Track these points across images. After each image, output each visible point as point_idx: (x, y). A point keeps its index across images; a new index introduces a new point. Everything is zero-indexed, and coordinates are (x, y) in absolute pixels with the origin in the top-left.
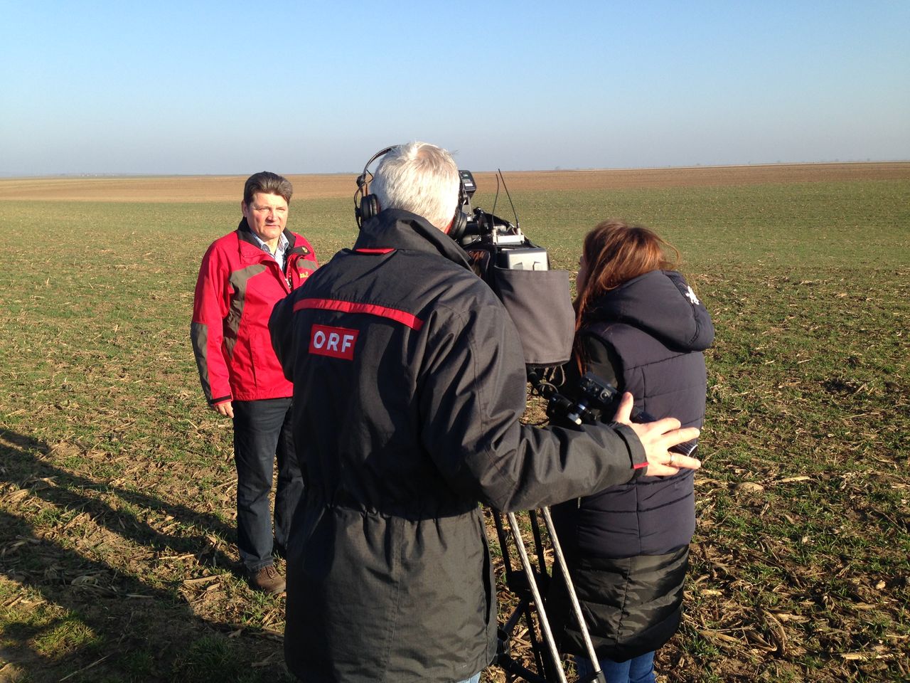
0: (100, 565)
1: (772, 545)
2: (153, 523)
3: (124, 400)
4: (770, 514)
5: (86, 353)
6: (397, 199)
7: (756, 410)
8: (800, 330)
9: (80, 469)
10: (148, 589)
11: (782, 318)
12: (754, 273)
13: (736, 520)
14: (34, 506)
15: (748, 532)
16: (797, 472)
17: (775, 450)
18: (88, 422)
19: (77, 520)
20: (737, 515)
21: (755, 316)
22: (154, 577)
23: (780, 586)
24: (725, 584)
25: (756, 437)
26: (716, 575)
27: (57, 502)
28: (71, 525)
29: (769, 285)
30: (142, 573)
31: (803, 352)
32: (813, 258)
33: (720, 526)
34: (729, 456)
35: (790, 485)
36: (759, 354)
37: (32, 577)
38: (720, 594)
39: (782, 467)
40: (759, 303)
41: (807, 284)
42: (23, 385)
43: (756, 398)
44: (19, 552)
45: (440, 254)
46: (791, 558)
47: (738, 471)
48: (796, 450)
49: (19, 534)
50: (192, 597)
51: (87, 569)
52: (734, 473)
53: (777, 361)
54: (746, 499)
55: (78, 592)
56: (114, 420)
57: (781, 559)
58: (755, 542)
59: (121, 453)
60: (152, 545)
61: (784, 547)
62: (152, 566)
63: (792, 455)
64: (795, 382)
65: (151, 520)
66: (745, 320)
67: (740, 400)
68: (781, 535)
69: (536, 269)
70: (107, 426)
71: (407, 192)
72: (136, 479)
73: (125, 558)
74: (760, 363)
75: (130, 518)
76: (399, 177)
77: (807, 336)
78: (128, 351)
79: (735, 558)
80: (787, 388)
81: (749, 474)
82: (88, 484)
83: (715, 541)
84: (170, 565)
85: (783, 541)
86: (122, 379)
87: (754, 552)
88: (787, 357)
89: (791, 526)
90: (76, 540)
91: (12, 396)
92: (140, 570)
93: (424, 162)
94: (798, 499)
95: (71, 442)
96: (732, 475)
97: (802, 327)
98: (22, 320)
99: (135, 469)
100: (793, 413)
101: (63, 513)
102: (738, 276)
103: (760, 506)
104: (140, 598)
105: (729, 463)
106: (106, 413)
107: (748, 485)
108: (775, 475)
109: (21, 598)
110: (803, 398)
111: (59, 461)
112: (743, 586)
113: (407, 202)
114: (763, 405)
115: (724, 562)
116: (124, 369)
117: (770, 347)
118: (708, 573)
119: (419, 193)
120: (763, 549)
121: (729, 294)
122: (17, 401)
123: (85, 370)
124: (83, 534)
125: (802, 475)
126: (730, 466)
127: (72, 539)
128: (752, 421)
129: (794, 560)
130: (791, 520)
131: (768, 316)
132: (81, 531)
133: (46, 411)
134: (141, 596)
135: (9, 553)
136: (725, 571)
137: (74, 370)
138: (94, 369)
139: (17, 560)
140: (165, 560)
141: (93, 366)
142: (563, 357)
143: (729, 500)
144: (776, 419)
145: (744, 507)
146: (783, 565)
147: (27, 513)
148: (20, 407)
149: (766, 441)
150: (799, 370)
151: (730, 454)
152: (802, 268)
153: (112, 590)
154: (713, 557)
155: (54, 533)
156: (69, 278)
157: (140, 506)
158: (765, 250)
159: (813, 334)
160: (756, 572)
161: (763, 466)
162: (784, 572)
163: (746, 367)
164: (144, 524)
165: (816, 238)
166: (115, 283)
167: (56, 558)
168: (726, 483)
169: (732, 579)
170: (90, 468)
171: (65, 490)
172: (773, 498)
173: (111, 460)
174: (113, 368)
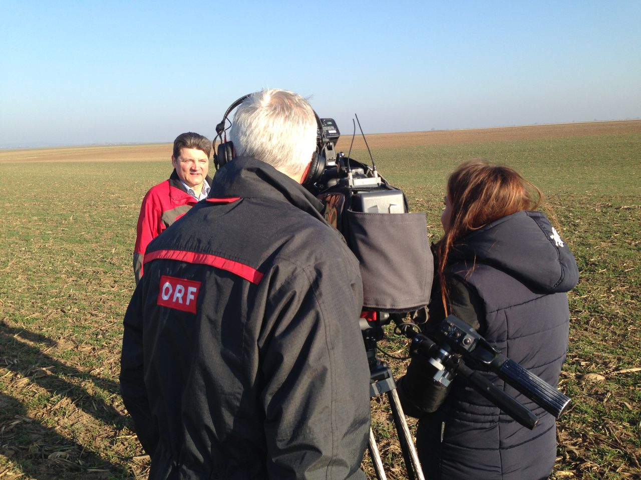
0: (72, 443)
1: (614, 430)
2: (118, 406)
3: (111, 306)
4: (612, 401)
5: (90, 269)
6: (249, 147)
7: (595, 310)
8: (624, 245)
9: (72, 360)
10: (106, 464)
11: (609, 235)
12: (584, 201)
13: (584, 408)
14: (32, 391)
15: (594, 418)
16: (632, 364)
17: (612, 344)
18: (83, 323)
19: (61, 403)
20: (584, 402)
21: (588, 234)
22: (112, 453)
23: (623, 466)
24: (576, 465)
25: (596, 333)
26: (568, 457)
27: (50, 388)
28: (57, 407)
29: (597, 210)
30: (104, 449)
31: (628, 263)
32: (627, 188)
33: (571, 412)
34: (576, 350)
35: (627, 375)
36: (594, 264)
37: (20, 451)
38: (572, 474)
39: (619, 359)
40: (590, 224)
41: (626, 209)
42: (42, 294)
43: (594, 300)
44: (15, 429)
45: (287, 201)
46: (631, 441)
47: (583, 363)
48: (629, 344)
49: (18, 414)
50: (138, 471)
51: (63, 445)
52: (580, 366)
53: (608, 270)
54: (591, 389)
55: (52, 465)
56: (102, 321)
57: (623, 442)
58: (601, 427)
59: (103, 347)
60: (114, 425)
61: (624, 431)
62: (112, 443)
63: (627, 348)
64: (624, 286)
65: (117, 404)
66: (580, 237)
67: (581, 302)
68: (621, 420)
69: (392, 212)
70: (96, 325)
71: (258, 139)
72: (111, 369)
73: (92, 436)
74: (595, 272)
75: (101, 402)
76: (251, 124)
77: (630, 249)
78: (119, 268)
79: (584, 441)
80: (618, 291)
81: (592, 366)
82: (74, 372)
83: (567, 426)
84: (125, 443)
85: (624, 426)
86: (113, 289)
87: (600, 436)
88: (616, 267)
89: (630, 412)
90: (59, 420)
91: (33, 303)
92: (103, 446)
93: (275, 109)
94: (633, 388)
95: (68, 339)
96: (579, 367)
97: (626, 242)
98: (49, 246)
99: (112, 361)
100: (624, 313)
101: (52, 397)
102: (572, 203)
103: (604, 394)
104: (97, 472)
105: (575, 357)
106: (97, 316)
107: (592, 376)
108: (614, 366)
109: (7, 470)
110: (632, 299)
111: (58, 354)
112: (592, 467)
113: (257, 149)
114: (600, 306)
115: (574, 445)
116: (115, 281)
117: (602, 259)
118: (562, 455)
119: (270, 140)
120: (608, 433)
121: (566, 217)
122: (35, 306)
123: (88, 282)
124: (64, 414)
125: (637, 367)
126: (577, 359)
127: (56, 419)
128: (592, 320)
129: (634, 443)
130: (629, 406)
131: (598, 234)
132: (64, 412)
133: (54, 314)
134: (99, 470)
135: (7, 430)
136: (576, 454)
137: (80, 282)
138: (93, 282)
139: (12, 436)
140: (122, 438)
141: (94, 279)
142: (422, 301)
143: (577, 389)
144: (611, 318)
145: (590, 395)
146: (625, 447)
147: (27, 396)
148: (36, 311)
149: (604, 337)
150: (626, 277)
151: (576, 349)
152: (621, 197)
153: (79, 464)
154: (565, 440)
155: (43, 414)
156: (87, 215)
157: (110, 391)
158: (590, 184)
159: (635, 248)
160: (602, 454)
161: (604, 359)
162: (626, 453)
163: (584, 275)
164: (111, 407)
165: (628, 174)
166: (118, 218)
167: (42, 435)
168: (574, 374)
169: (582, 461)
170: (79, 359)
171: (57, 377)
172: (613, 387)
173: (95, 353)
174: (107, 281)
